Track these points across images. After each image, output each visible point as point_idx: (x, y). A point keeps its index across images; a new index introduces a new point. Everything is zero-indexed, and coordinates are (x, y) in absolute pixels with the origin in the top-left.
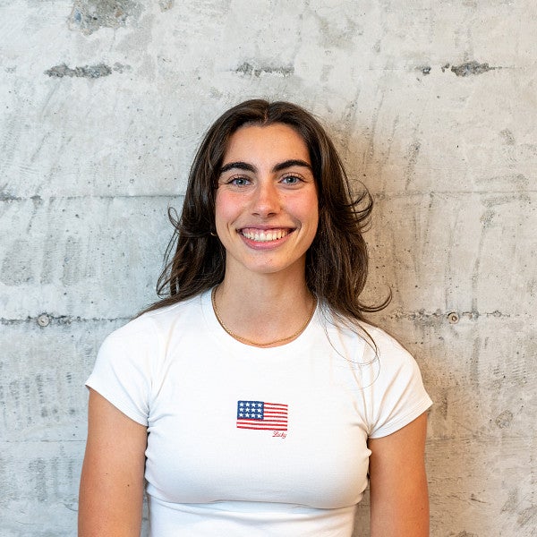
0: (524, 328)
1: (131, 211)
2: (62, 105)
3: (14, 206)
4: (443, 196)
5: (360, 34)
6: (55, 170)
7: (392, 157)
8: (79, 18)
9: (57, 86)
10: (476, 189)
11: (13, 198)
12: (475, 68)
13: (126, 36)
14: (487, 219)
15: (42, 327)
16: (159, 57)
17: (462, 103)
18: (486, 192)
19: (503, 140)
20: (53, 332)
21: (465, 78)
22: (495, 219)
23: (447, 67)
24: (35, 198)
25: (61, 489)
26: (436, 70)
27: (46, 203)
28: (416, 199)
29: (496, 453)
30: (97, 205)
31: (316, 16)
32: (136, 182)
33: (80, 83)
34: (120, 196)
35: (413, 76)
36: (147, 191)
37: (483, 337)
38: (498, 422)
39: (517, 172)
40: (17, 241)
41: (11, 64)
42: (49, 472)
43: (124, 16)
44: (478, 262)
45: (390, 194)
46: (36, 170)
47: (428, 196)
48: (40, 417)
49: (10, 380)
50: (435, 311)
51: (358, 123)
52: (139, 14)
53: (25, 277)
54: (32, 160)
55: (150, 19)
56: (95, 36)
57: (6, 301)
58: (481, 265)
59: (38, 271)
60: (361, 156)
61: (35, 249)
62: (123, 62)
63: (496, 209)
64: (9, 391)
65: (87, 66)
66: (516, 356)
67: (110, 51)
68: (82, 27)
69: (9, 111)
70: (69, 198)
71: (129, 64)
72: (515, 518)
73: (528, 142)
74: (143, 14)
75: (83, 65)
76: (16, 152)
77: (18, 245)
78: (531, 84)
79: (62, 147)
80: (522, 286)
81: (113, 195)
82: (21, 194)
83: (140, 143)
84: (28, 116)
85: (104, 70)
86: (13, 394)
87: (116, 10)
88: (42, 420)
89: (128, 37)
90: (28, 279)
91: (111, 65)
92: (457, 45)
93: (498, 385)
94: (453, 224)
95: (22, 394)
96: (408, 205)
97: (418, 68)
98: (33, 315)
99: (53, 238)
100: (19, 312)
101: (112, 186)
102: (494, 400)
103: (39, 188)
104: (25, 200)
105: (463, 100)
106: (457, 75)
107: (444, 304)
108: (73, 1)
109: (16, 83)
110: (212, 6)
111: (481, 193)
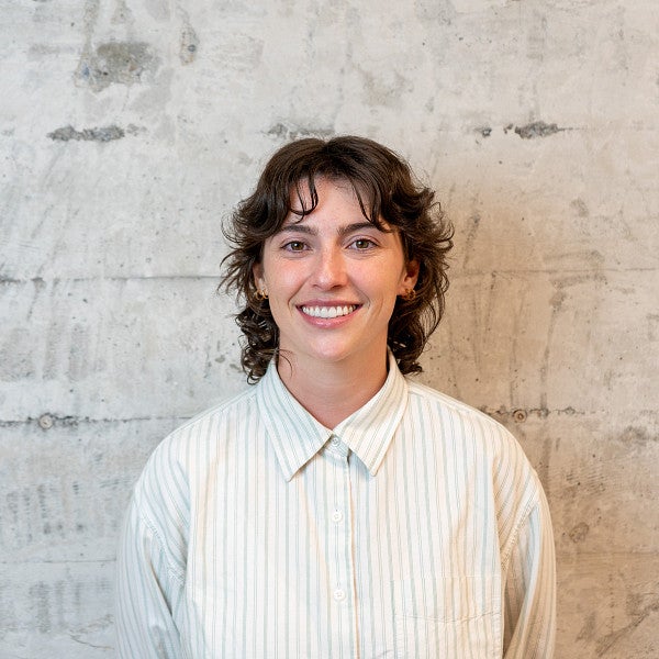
0: (601, 427)
1: (148, 295)
2: (68, 173)
3: (12, 290)
4: (507, 275)
5: (410, 91)
6: (60, 248)
8: (87, 73)
9: (62, 152)
10: (545, 267)
11: (11, 281)
12: (542, 130)
13: (141, 94)
14: (557, 303)
15: (44, 430)
16: (179, 117)
17: (527, 169)
18: (556, 271)
19: (576, 212)
20: (57, 435)
21: (531, 141)
22: (566, 302)
23: (510, 128)
24: (37, 280)
25: (67, 618)
26: (497, 132)
27: (50, 285)
28: (476, 279)
29: (570, 572)
30: (107, 287)
31: (360, 70)
32: (153, 261)
33: (92, 144)
34: (134, 278)
35: (471, 139)
36: (166, 272)
37: (554, 438)
38: (571, 536)
39: (591, 247)
40: (16, 330)
41: (8, 125)
42: (52, 599)
43: (138, 70)
44: (547, 352)
46: (37, 248)
47: (489, 277)
48: (41, 534)
49: (7, 492)
50: (498, 408)
52: (156, 68)
53: (25, 372)
54: (33, 236)
55: (169, 74)
56: (105, 93)
58: (551, 355)
59: (39, 365)
61: (37, 340)
62: (138, 123)
63: (568, 290)
64: (6, 504)
65: (96, 128)
66: (592, 460)
67: (123, 110)
68: (91, 83)
69: (6, 180)
70: (76, 280)
71: (145, 124)
72: (592, 647)
73: (605, 214)
74: (161, 68)
75: (91, 126)
76: (15, 228)
77: (17, 335)
78: (605, 147)
79: (67, 221)
80: (597, 378)
81: (127, 276)
82: (20, 276)
83: (158, 216)
84: (28, 186)
85: (115, 133)
86: (11, 508)
87: (129, 64)
88: (44, 537)
89: (144, 95)
90: (28, 374)
91: (124, 126)
92: (521, 103)
93: (571, 493)
94: (518, 309)
95: (21, 508)
96: (466, 286)
97: (477, 130)
98: (34, 415)
99: (57, 327)
100: (17, 413)
101: (126, 266)
102: (568, 511)
103: (41, 269)
104: (25, 282)
105: (529, 165)
106: (522, 137)
107: (509, 400)
108: (79, 53)
109: (13, 149)
110: (240, 59)
111: (550, 272)
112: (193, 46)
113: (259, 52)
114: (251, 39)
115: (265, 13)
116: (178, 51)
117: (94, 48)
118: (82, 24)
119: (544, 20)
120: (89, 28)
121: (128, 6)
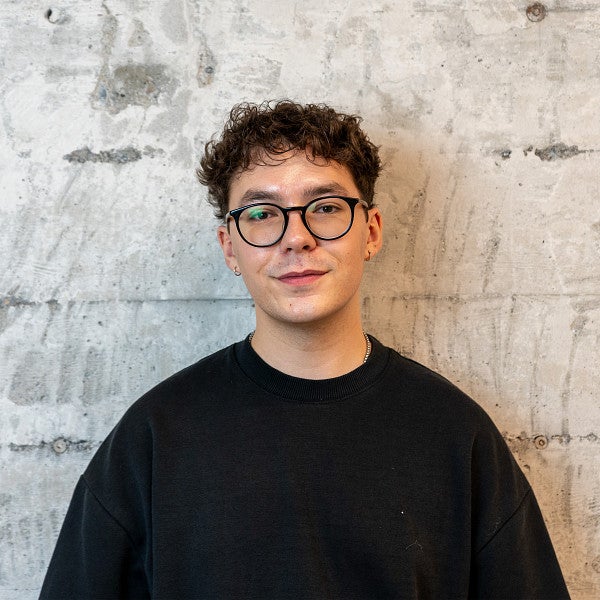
1: (163, 318)
2: (84, 194)
3: (27, 313)
4: (527, 299)
5: (429, 113)
6: (75, 270)
7: (467, 254)
8: (104, 95)
9: (78, 172)
10: (565, 290)
11: (26, 303)
12: (562, 152)
13: (158, 116)
14: (578, 326)
15: (58, 454)
16: (196, 139)
17: (548, 192)
18: (577, 295)
19: (597, 234)
20: (71, 459)
21: (551, 163)
22: (588, 326)
23: (530, 150)
24: (52, 303)
26: (517, 154)
27: (65, 308)
28: (496, 303)
30: (123, 310)
31: (378, 92)
32: (169, 284)
33: (104, 169)
34: (150, 300)
35: (490, 161)
36: (182, 294)
37: (576, 464)
38: (594, 566)
40: (31, 353)
41: (25, 148)
43: (156, 92)
44: (568, 377)
45: (465, 297)
46: (52, 270)
47: (510, 299)
49: (20, 517)
50: (519, 434)
51: (427, 215)
52: (173, 90)
53: (39, 395)
54: (49, 258)
55: (186, 96)
56: (122, 115)
57: (15, 422)
58: (572, 379)
59: (54, 388)
60: (431, 252)
61: (51, 362)
62: (155, 145)
63: (590, 314)
64: (19, 530)
65: (113, 150)
67: (140, 132)
68: (108, 105)
69: (22, 202)
70: (91, 303)
71: (162, 147)
74: (178, 90)
75: (108, 148)
76: (30, 250)
77: (31, 358)
79: (83, 243)
81: (143, 298)
82: (35, 298)
83: (174, 238)
84: (44, 208)
85: (131, 155)
86: (23, 534)
87: (146, 86)
89: (161, 117)
90: (42, 397)
91: (141, 148)
92: (541, 125)
93: (594, 522)
94: (538, 332)
95: (34, 534)
96: (486, 309)
97: (496, 152)
98: (48, 439)
99: (72, 349)
100: (31, 436)
101: (141, 288)
102: (590, 540)
103: (56, 291)
104: (40, 305)
105: (549, 188)
106: (542, 159)
107: (529, 426)
108: (97, 75)
109: (30, 170)
110: (257, 81)
111: (571, 296)
112: (210, 68)
113: (277, 73)
114: (269, 61)
115: (283, 35)
116: (195, 73)
117: (111, 69)
118: (100, 46)
119: (564, 41)
120: (106, 51)
121: (146, 28)
